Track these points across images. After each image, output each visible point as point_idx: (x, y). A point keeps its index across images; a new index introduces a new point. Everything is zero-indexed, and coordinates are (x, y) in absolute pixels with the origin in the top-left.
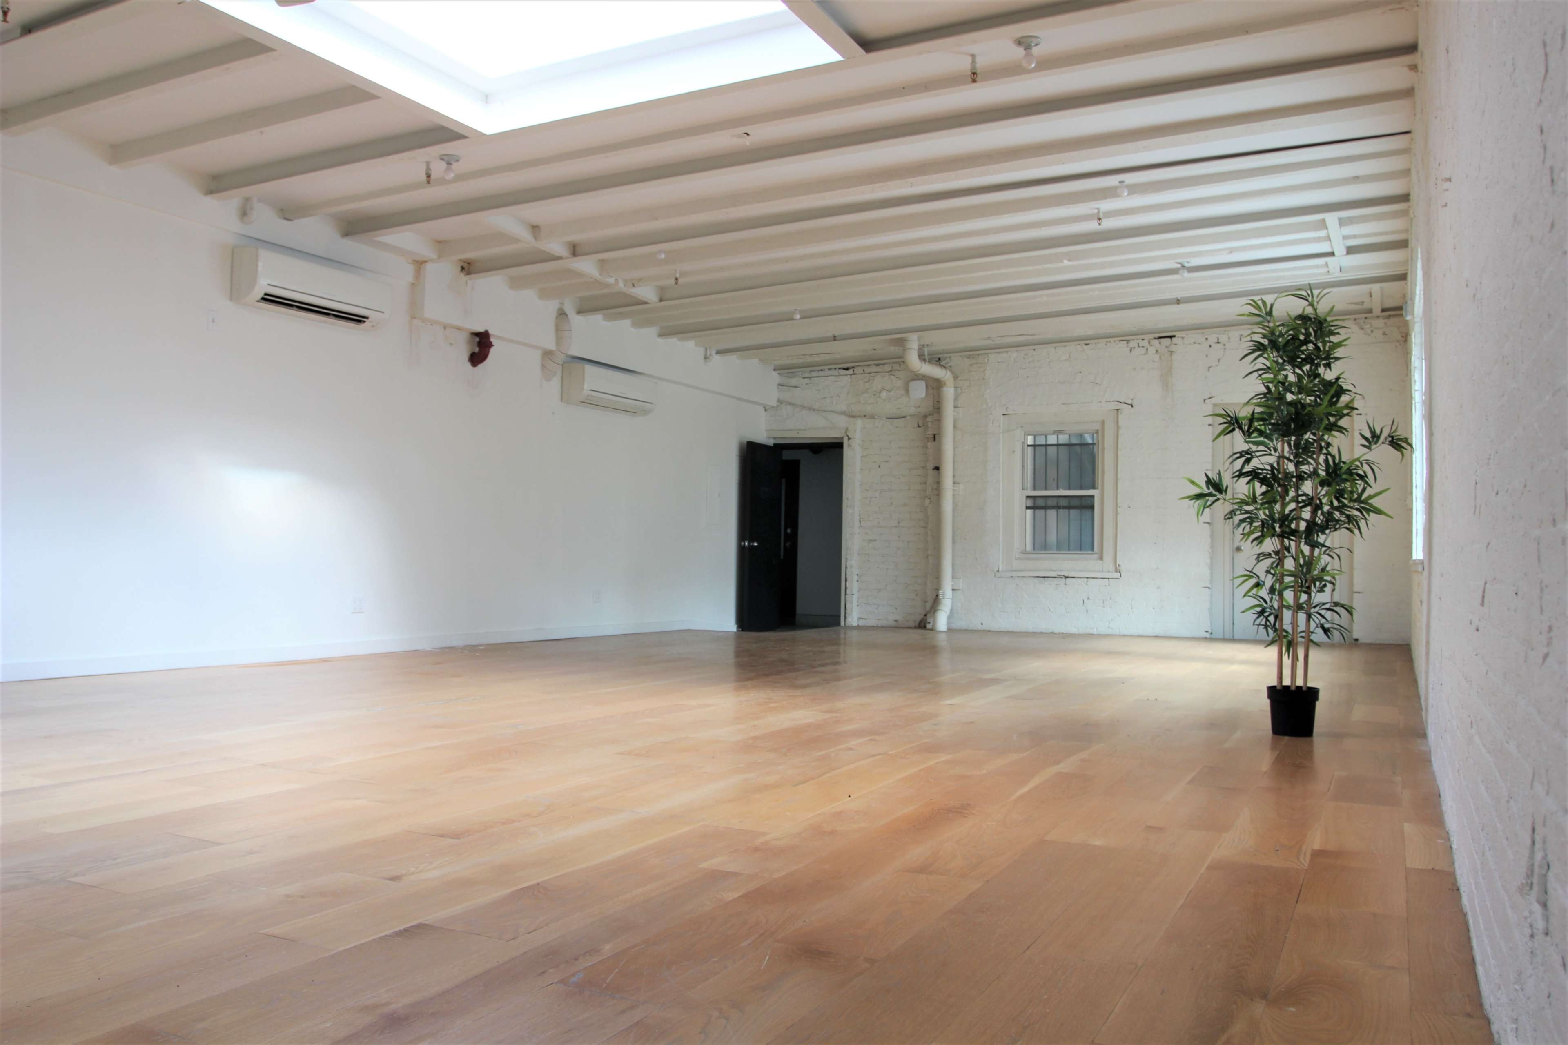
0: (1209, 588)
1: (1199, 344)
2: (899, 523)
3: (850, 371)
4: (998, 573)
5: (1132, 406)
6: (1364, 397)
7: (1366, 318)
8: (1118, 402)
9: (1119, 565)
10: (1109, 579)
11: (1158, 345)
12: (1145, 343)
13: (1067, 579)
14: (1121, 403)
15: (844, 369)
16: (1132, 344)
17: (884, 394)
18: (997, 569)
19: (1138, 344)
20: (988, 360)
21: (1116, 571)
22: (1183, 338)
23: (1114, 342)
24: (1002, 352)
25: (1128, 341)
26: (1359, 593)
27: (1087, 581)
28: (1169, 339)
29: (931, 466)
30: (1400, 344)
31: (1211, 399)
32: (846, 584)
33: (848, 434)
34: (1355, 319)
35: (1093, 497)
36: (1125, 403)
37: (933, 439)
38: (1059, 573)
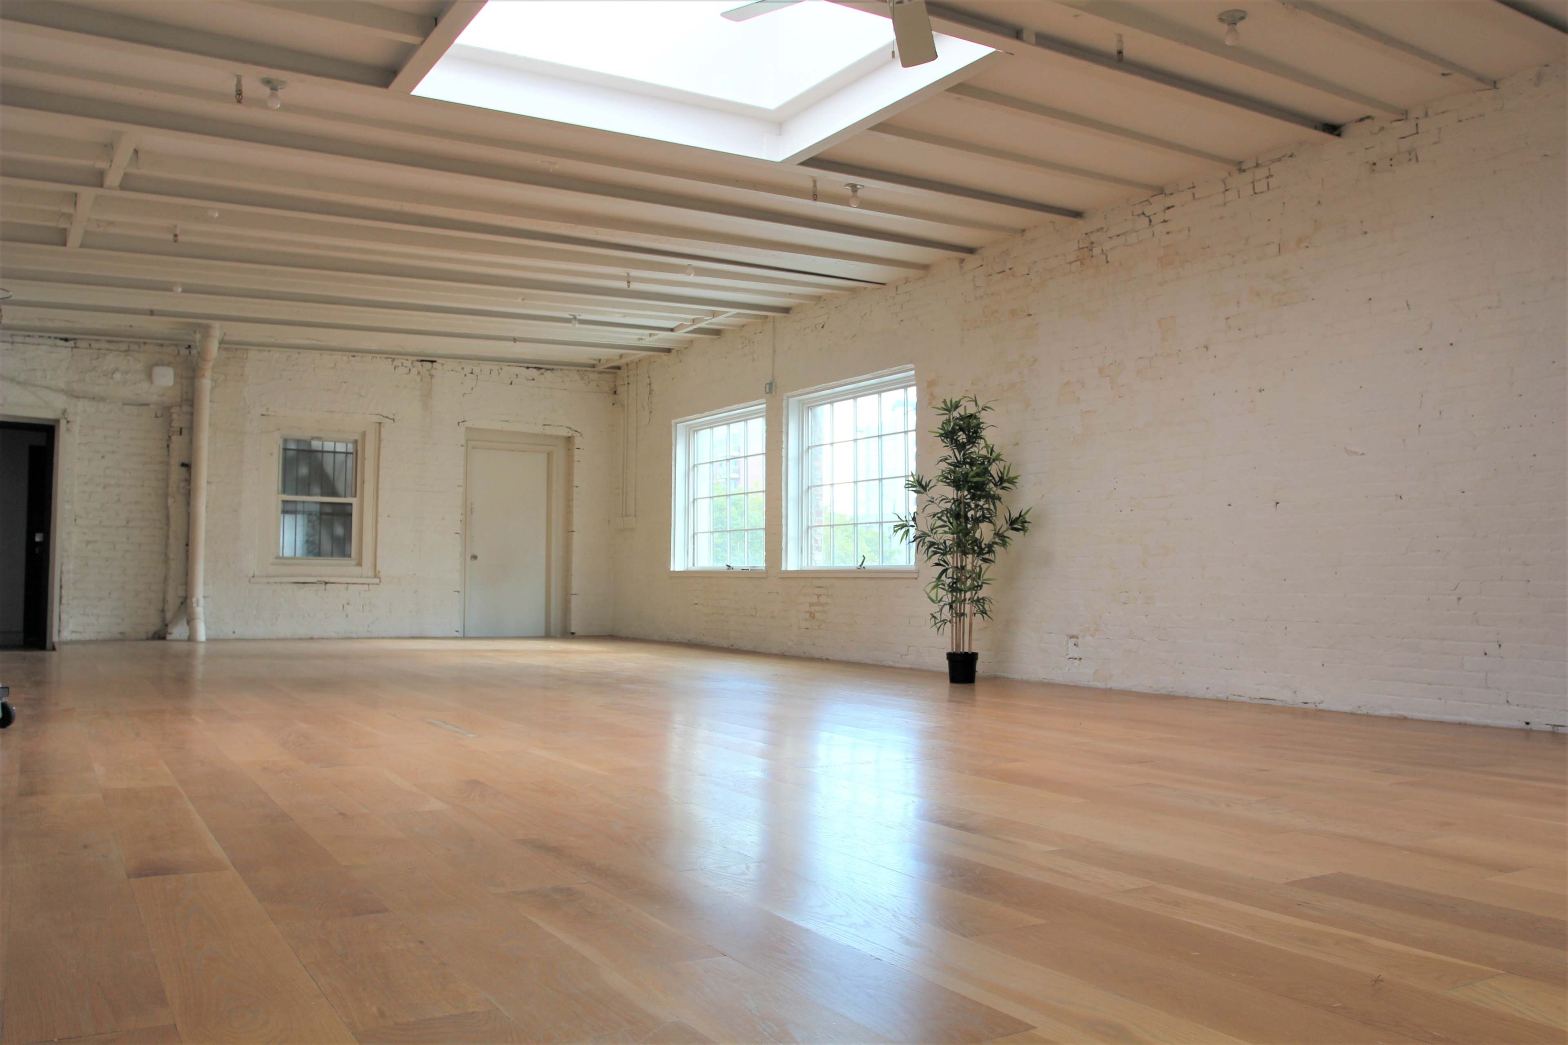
0: (459, 592)
1: (456, 371)
2: (128, 522)
3: (71, 343)
4: (253, 579)
5: (394, 421)
6: (581, 435)
7: (586, 371)
8: (381, 415)
9: (379, 572)
10: (368, 584)
11: (420, 367)
12: (408, 364)
13: (328, 585)
14: (383, 416)
15: (62, 339)
16: (396, 363)
17: (118, 376)
18: (252, 575)
19: (402, 363)
20: (247, 356)
21: (375, 577)
22: (442, 364)
23: (380, 358)
24: (264, 351)
25: (393, 360)
26: (576, 594)
27: (347, 587)
28: (430, 363)
29: (175, 461)
30: (609, 396)
31: (464, 423)
32: (61, 592)
33: (66, 416)
34: (578, 371)
35: (351, 504)
36: (387, 417)
37: (179, 433)
38: (319, 579)
